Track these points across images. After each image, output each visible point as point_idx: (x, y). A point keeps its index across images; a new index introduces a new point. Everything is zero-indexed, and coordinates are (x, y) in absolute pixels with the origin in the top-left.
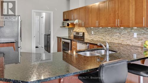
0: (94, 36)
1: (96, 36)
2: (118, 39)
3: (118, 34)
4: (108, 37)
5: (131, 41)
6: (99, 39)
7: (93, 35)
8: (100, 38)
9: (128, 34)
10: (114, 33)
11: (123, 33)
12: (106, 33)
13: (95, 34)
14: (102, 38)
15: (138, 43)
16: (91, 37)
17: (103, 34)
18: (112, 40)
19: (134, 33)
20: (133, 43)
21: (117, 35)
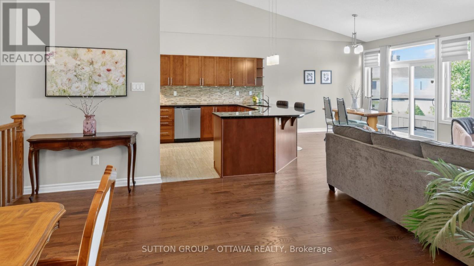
0: (178, 98)
1: (182, 98)
2: (219, 99)
3: (219, 94)
4: (203, 98)
5: (233, 99)
6: (188, 101)
7: (175, 97)
8: (191, 99)
9: (230, 93)
10: (214, 92)
11: (224, 92)
12: (202, 93)
13: (180, 96)
14: (194, 100)
15: (240, 100)
16: (172, 101)
17: (196, 95)
18: (211, 100)
19: (237, 92)
20: (235, 101)
21: (217, 95)
